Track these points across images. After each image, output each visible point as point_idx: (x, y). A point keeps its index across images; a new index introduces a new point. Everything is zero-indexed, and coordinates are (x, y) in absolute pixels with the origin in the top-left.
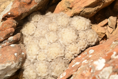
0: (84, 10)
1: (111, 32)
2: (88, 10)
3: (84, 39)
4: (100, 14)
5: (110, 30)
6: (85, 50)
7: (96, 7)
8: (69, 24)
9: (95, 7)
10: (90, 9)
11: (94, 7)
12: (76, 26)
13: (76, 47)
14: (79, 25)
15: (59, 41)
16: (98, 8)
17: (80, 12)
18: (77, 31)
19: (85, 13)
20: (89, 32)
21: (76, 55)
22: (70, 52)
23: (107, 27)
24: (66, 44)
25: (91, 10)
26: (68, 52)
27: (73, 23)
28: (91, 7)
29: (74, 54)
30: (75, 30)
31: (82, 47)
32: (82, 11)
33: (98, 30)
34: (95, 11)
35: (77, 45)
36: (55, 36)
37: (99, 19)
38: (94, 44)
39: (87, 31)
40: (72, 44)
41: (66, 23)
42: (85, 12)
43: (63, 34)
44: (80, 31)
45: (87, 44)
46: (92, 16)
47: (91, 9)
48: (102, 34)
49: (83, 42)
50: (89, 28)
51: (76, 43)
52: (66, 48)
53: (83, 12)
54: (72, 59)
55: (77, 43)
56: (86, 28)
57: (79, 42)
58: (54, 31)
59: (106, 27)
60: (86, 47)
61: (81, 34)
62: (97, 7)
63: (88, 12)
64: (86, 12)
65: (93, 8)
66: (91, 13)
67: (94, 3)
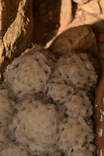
0: (6, 46)
1: (98, 11)
2: (11, 35)
3: (69, 93)
5: (91, 7)
6: (94, 110)
7: (17, 11)
8: (14, 99)
9: (16, 14)
10: (14, 29)
11: (16, 16)
12: (29, 89)
13: (74, 126)
14: (32, 80)
15: (34, 150)
16: (24, 9)
17: (2, 56)
18: (39, 94)
19: (14, 45)
20: (61, 69)
21: (91, 138)
22: (75, 148)
23: (80, 10)
24: (52, 142)
25: (16, 28)
27: (15, 90)
28: (11, 23)
29: (86, 143)
30: (36, 100)
31: (83, 112)
32: (5, 50)
33: (73, 40)
34: (25, 20)
35: (70, 120)
36: (17, 149)
37: (51, 13)
38: (97, 76)
39: (56, 72)
40: (60, 130)
42: (12, 45)
43: (24, 129)
44: (45, 89)
45: (84, 94)
46: (31, 32)
47: (14, 26)
48: (88, 38)
49: (75, 101)
50: (54, 61)
51: (65, 120)
52: (61, 148)
53: (7, 49)
54: (93, 153)
55: (66, 116)
56: (49, 69)
57: (66, 110)
58: (5, 144)
59: (79, 13)
60: (90, 102)
61: (56, 92)
62: (20, 8)
63: (15, 38)
64: (13, 41)
65: (14, 20)
66: (22, 32)
67: (6, 13)
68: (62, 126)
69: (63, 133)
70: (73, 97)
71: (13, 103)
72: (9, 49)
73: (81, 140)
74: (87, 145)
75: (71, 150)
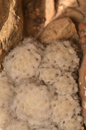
0: (2, 41)
1: (76, 5)
2: (6, 31)
3: (57, 75)
4: (30, 4)
7: (9, 11)
10: (7, 26)
11: (8, 16)
13: (63, 102)
15: (32, 124)
18: (33, 78)
19: (9, 39)
20: (49, 56)
21: (78, 110)
22: (66, 120)
23: (61, 5)
24: (46, 116)
25: (9, 25)
26: (64, 122)
27: (13, 76)
28: (5, 22)
30: (30, 83)
33: (56, 30)
35: (59, 97)
36: (19, 125)
37: (37, 10)
38: (79, 59)
39: (45, 59)
40: (53, 106)
41: (7, 90)
42: (7, 39)
43: (23, 108)
44: (37, 73)
45: (69, 74)
47: (7, 24)
48: (69, 28)
49: (63, 81)
50: (43, 50)
51: (55, 97)
52: (54, 121)
53: (3, 44)
54: (81, 123)
55: (56, 94)
56: (39, 57)
57: (56, 89)
58: (9, 122)
59: (61, 8)
60: (75, 81)
61: (46, 76)
62: (11, 9)
63: (9, 33)
64: (8, 37)
65: (7, 19)
66: (15, 28)
68: (53, 102)
69: (55, 109)
70: (61, 79)
71: (12, 87)
72: (5, 43)
73: (71, 113)
74: (75, 117)
75: (62, 122)
